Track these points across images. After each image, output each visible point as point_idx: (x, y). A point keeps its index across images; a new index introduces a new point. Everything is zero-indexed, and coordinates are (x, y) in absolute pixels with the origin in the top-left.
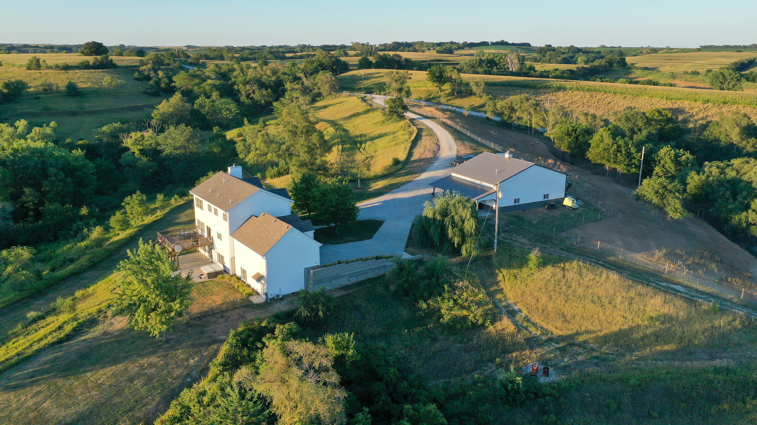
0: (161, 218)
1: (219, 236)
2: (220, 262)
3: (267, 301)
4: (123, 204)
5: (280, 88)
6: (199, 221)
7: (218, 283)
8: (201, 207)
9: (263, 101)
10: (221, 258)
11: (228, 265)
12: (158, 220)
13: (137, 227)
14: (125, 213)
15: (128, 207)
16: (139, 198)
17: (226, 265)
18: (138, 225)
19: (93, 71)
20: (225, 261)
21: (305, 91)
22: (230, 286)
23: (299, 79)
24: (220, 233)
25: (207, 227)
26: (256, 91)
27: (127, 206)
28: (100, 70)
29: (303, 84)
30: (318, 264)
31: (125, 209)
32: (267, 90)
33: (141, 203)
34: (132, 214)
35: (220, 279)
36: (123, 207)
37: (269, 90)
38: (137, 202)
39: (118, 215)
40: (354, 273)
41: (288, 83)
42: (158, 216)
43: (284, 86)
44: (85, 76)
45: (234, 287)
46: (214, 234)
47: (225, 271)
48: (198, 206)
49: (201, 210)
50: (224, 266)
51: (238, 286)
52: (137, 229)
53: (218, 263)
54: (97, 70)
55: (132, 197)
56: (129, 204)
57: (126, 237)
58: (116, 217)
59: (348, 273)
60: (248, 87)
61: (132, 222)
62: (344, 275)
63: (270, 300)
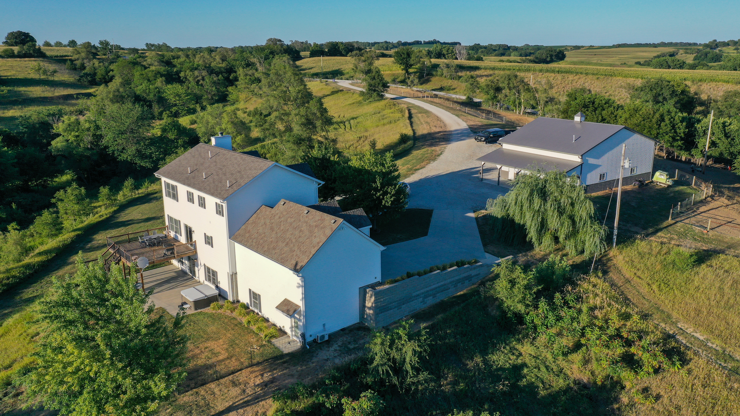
0: (107, 218)
1: (209, 241)
2: (209, 280)
3: (304, 347)
4: (53, 201)
5: (232, 75)
6: (171, 219)
7: (212, 317)
8: (175, 197)
10: (211, 275)
11: (225, 284)
12: (102, 221)
13: (74, 230)
14: (57, 212)
15: (60, 205)
16: (76, 192)
17: (221, 286)
18: (75, 228)
19: (18, 59)
20: (219, 279)
22: (235, 322)
23: (253, 64)
24: (209, 234)
25: (186, 227)
26: (206, 78)
27: (59, 203)
28: (27, 59)
29: (258, 69)
30: (379, 279)
31: (57, 207)
32: (218, 76)
33: (80, 200)
34: (66, 213)
35: (214, 308)
36: (54, 205)
37: (220, 76)
38: (72, 198)
39: (46, 216)
40: (431, 290)
41: (240, 69)
42: (102, 216)
43: (236, 72)
44: (8, 65)
45: (241, 323)
46: (198, 238)
47: (221, 295)
48: (168, 195)
49: (175, 201)
50: (217, 287)
51: (249, 322)
52: (74, 234)
53: (206, 283)
54: (22, 59)
55: (66, 191)
56: (62, 200)
57: (59, 246)
58: (43, 218)
59: (422, 291)
60: (196, 73)
61: (66, 224)
62: (418, 295)
63: (310, 344)
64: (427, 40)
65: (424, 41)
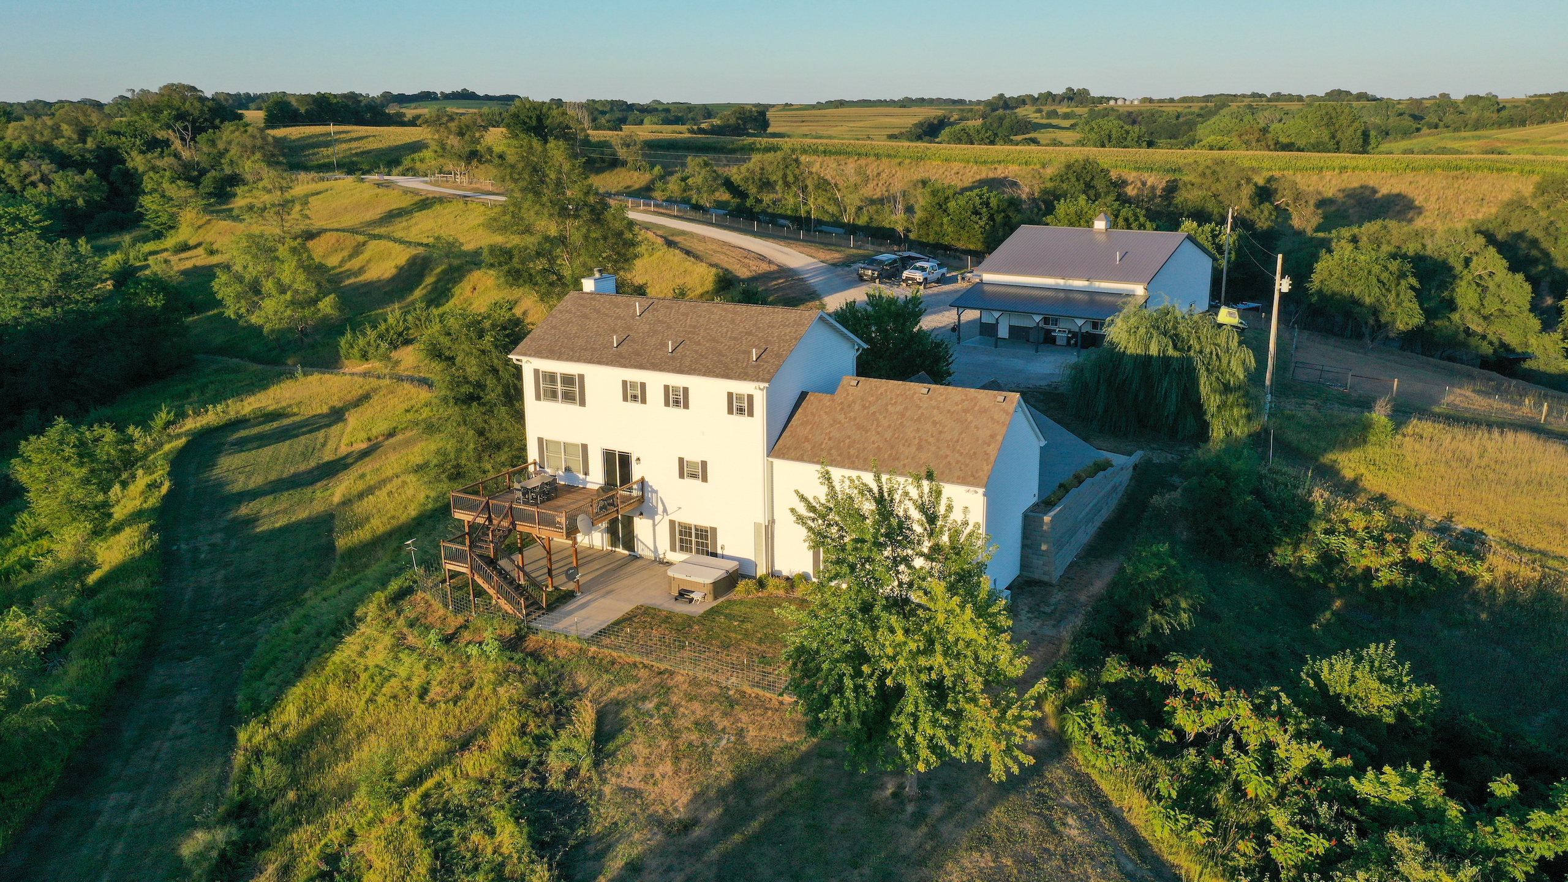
1: (693, 471)
5: (115, 169)
6: (549, 444)
9: (80, 202)
10: (692, 538)
20: (723, 542)
21: (191, 175)
23: (167, 143)
25: (609, 453)
26: (51, 176)
29: (177, 156)
30: (1036, 497)
32: (82, 172)
35: (747, 591)
37: (89, 172)
41: (134, 153)
43: (123, 162)
53: (674, 556)
60: (25, 166)
64: (448, 91)
65: (442, 93)
